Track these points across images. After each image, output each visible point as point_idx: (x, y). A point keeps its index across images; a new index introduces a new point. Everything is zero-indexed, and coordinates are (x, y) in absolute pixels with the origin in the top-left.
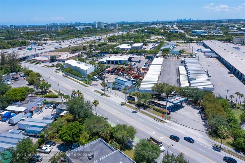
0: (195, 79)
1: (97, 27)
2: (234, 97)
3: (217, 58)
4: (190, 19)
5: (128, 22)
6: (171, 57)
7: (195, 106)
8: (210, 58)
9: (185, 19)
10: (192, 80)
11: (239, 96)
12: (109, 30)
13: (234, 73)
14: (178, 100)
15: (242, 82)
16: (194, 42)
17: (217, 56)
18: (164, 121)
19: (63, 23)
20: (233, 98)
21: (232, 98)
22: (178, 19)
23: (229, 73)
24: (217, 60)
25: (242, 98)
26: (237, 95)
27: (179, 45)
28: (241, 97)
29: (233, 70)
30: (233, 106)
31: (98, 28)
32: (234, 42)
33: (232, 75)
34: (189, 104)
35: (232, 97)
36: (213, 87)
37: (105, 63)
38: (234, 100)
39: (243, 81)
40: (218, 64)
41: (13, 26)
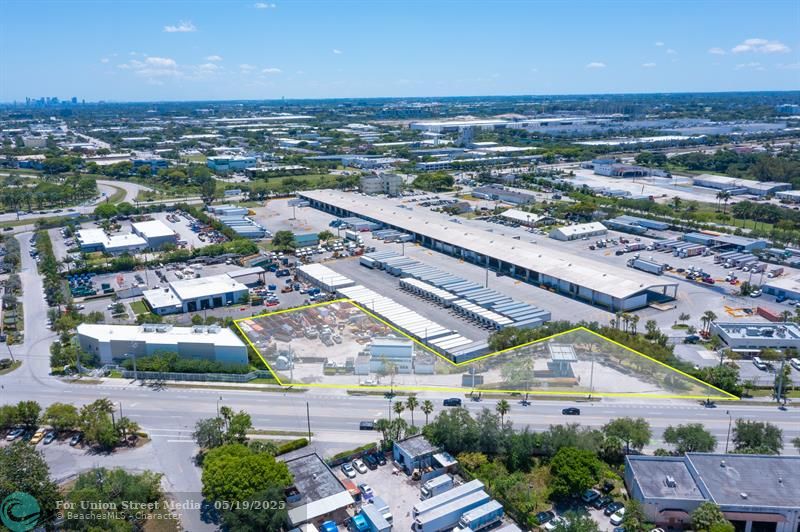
8: (398, 242)
13: (506, 275)
15: (548, 290)
17: (411, 237)
23: (499, 275)
24: (421, 247)
27: (253, 211)
33: (509, 279)
35: (613, 322)
37: (177, 311)
39: (548, 287)
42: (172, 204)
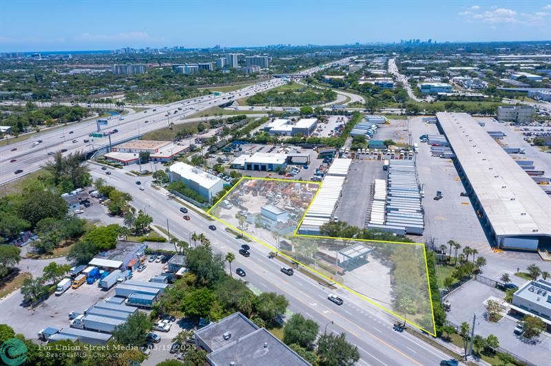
0: (397, 210)
1: (222, 65)
2: (446, 247)
3: (452, 158)
4: (430, 41)
6: (367, 154)
7: (386, 261)
8: (441, 157)
9: (418, 40)
10: (392, 211)
11: (453, 247)
12: (250, 76)
13: (470, 196)
14: (357, 251)
15: (478, 215)
16: (422, 113)
17: (454, 156)
18: (334, 285)
20: (445, 249)
21: (443, 249)
23: (462, 194)
24: (452, 164)
25: (458, 250)
26: (451, 245)
27: (389, 121)
28: (457, 248)
29: (470, 190)
30: (445, 261)
31: (226, 66)
32: (500, 117)
33: (467, 200)
34: (376, 257)
35: (443, 247)
36: (422, 227)
37: (242, 168)
38: (447, 252)
42: (351, 111)
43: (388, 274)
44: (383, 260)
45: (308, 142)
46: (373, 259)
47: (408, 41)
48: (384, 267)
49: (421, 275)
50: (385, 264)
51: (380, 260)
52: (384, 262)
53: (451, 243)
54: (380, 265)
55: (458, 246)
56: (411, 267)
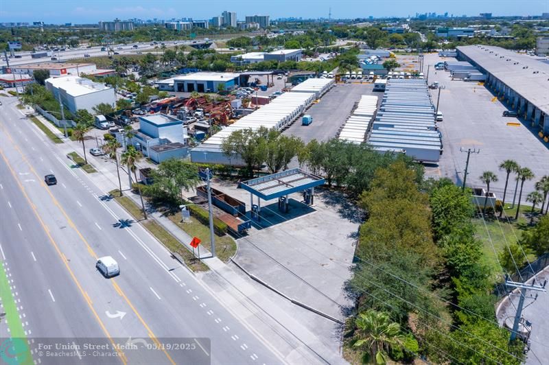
0: (392, 126)
1: (220, 24)
2: (495, 179)
3: (481, 81)
4: (446, 14)
5: (303, 19)
6: (359, 78)
7: (354, 209)
8: (466, 81)
9: (434, 14)
11: (513, 175)
12: (246, 30)
13: (519, 116)
14: (287, 184)
15: (541, 139)
16: (435, 51)
17: (485, 77)
18: (205, 261)
19: (155, 19)
20: (491, 184)
21: (488, 182)
22: (417, 14)
23: (506, 114)
24: (482, 86)
25: (527, 182)
26: (509, 171)
27: (395, 56)
28: (523, 179)
29: (518, 108)
30: (491, 212)
31: (223, 25)
32: (539, 51)
33: (515, 120)
35: (488, 177)
36: (439, 148)
37: (171, 88)
38: (497, 191)
39: (546, 135)
40: (480, 96)
41: (40, 23)
43: (353, 236)
44: (346, 207)
45: (281, 68)
46: (323, 205)
47: (424, 14)
48: (346, 222)
49: (435, 239)
50: (350, 216)
51: (339, 207)
52: (346, 211)
53: (509, 166)
54: (337, 216)
55: (525, 175)
56: (406, 213)
